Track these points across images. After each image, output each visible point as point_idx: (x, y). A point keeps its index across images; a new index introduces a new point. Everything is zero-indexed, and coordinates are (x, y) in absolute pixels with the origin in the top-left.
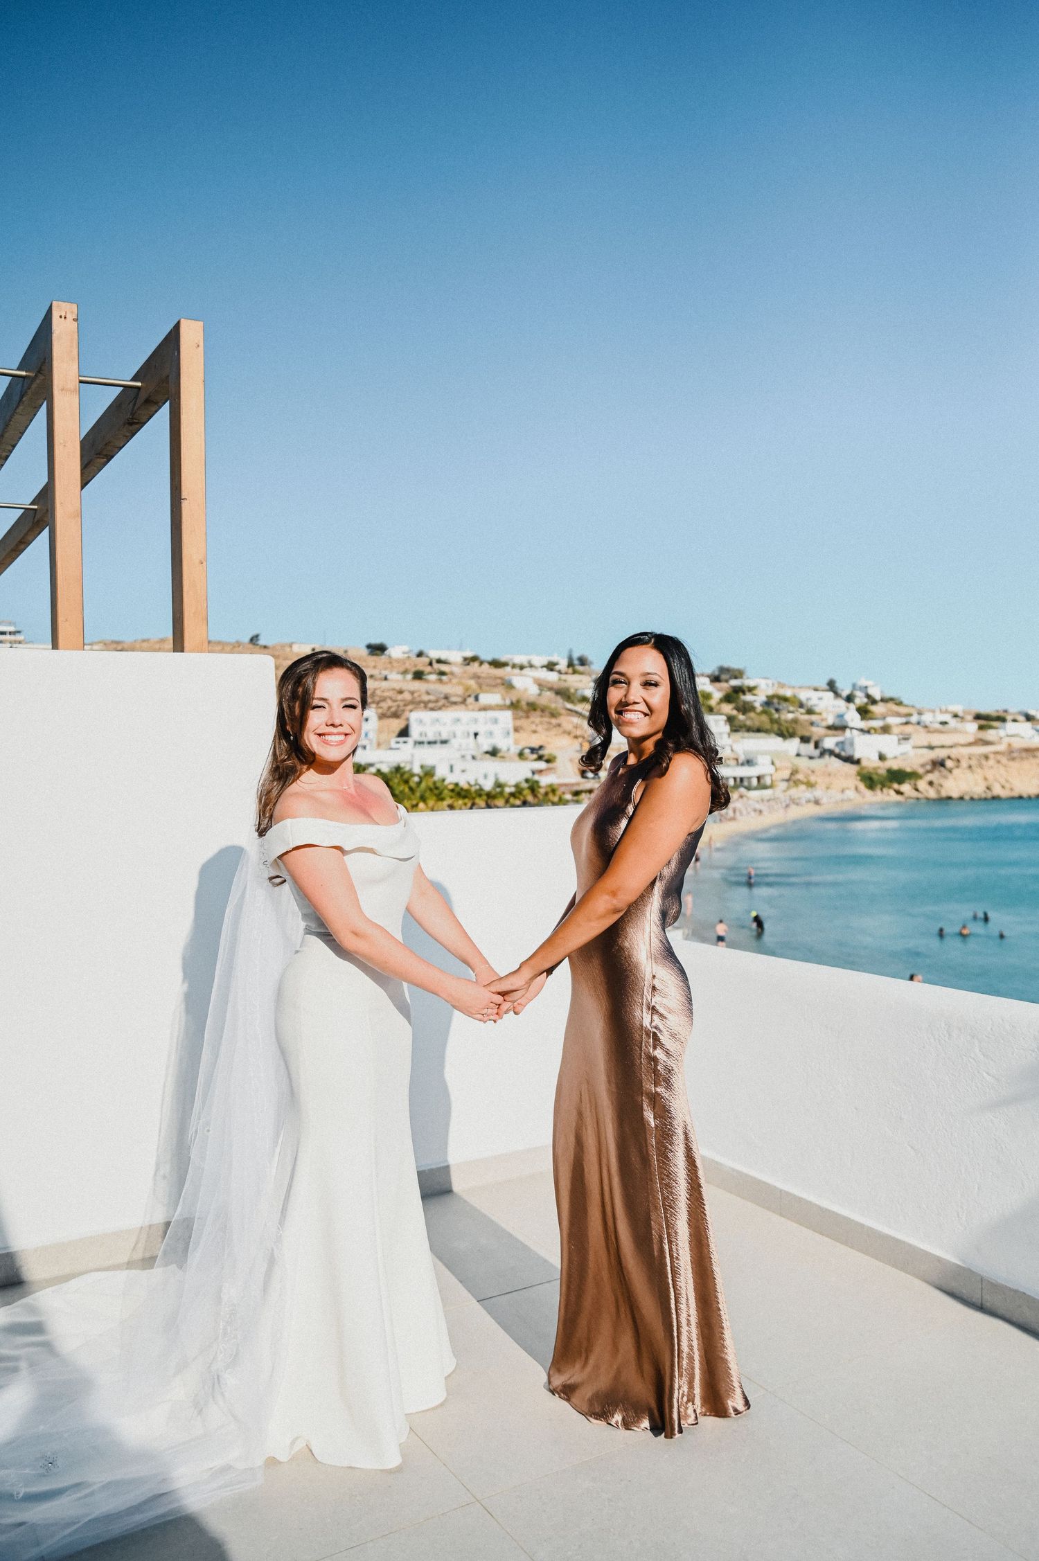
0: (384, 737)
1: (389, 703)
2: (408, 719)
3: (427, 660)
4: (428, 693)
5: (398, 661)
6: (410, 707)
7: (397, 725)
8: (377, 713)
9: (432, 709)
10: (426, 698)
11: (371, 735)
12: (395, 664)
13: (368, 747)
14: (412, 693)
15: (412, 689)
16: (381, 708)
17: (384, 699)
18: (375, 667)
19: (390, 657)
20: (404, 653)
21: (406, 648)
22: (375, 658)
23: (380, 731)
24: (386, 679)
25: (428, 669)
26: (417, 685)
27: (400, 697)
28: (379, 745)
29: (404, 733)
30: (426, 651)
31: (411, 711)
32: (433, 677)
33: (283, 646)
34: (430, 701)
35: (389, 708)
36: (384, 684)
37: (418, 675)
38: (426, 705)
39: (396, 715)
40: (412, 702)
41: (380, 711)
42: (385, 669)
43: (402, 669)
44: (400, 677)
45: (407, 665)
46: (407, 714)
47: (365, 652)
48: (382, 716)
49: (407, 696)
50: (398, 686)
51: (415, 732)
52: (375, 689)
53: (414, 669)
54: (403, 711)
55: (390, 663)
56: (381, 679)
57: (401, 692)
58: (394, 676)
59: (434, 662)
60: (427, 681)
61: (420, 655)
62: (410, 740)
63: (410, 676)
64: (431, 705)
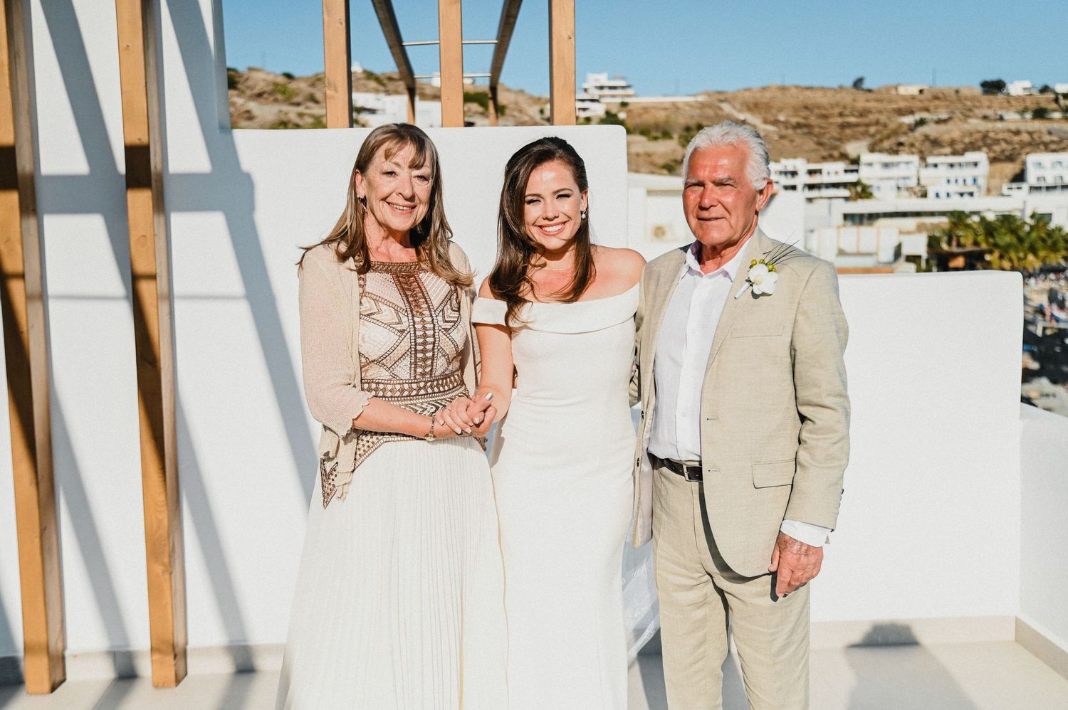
0: (995, 182)
1: (1004, 145)
2: (1024, 163)
3: (1052, 96)
4: (1050, 133)
5: (1018, 98)
6: (1027, 149)
7: (1010, 169)
8: (989, 157)
9: (1054, 151)
10: (1047, 138)
11: (981, 181)
12: (1014, 103)
13: (975, 194)
14: (1030, 133)
15: (1030, 129)
16: (994, 152)
17: (997, 141)
18: (989, 107)
19: (1008, 94)
20: (1025, 89)
21: (1027, 84)
22: (991, 97)
23: (991, 176)
24: (1001, 119)
25: (1054, 106)
26: (1038, 125)
27: (1016, 139)
28: (989, 191)
29: (1019, 177)
30: (1050, 85)
31: (1027, 153)
32: (1057, 115)
33: (888, 89)
34: (1053, 142)
35: (1003, 151)
36: (999, 125)
37: (1040, 114)
38: (1046, 147)
39: (1010, 159)
40: (1030, 144)
41: (992, 155)
42: (1001, 108)
43: (1020, 108)
44: (1017, 117)
45: (1029, 104)
46: (1023, 157)
47: (978, 90)
48: (993, 160)
49: (1025, 137)
50: (1013, 127)
51: (1032, 177)
52: (988, 132)
53: (1034, 106)
54: (1019, 154)
55: (1008, 102)
56: (996, 120)
57: (1017, 133)
58: (1011, 116)
59: (1061, 98)
60: (1051, 119)
61: (1045, 89)
62: (1025, 186)
63: (1028, 116)
64: (1053, 146)
